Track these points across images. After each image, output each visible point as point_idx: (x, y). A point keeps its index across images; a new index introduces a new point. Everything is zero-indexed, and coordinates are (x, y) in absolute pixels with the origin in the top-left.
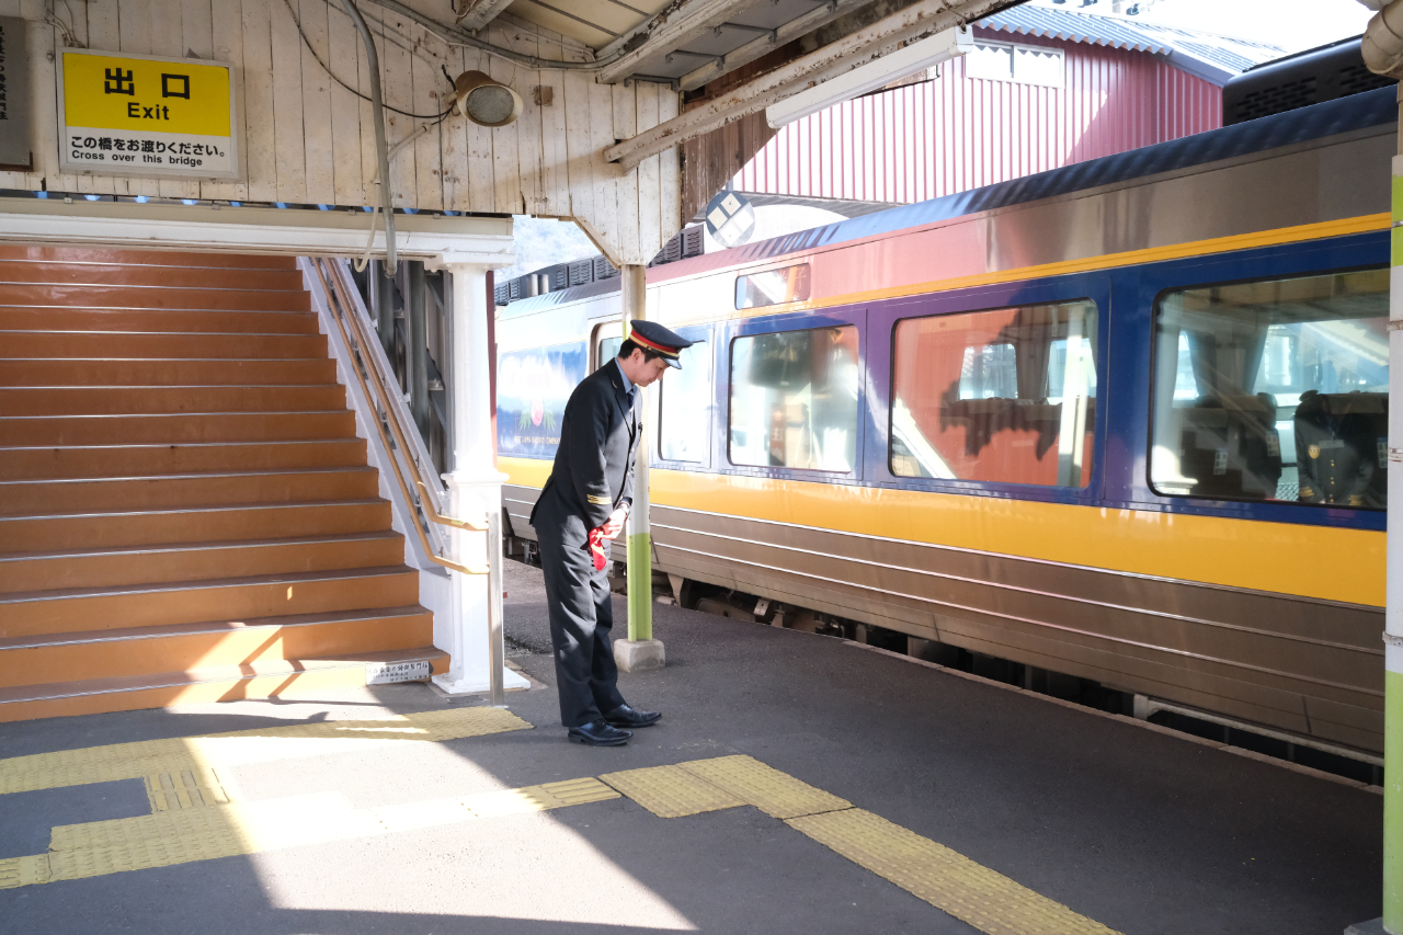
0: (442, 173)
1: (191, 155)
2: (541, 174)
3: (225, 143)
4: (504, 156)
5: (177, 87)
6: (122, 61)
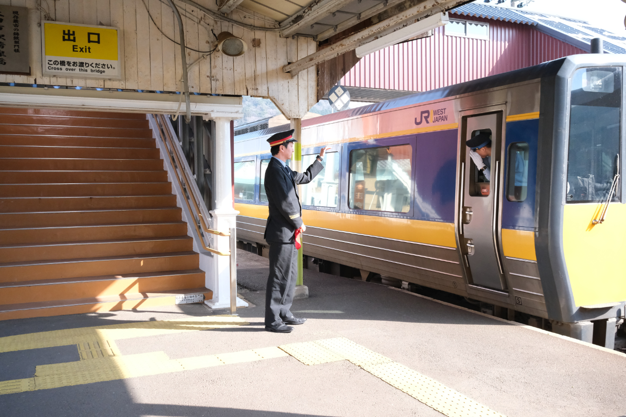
0: (211, 77)
1: (100, 68)
2: (255, 78)
3: (116, 63)
4: (239, 69)
5: (95, 38)
6: (71, 27)
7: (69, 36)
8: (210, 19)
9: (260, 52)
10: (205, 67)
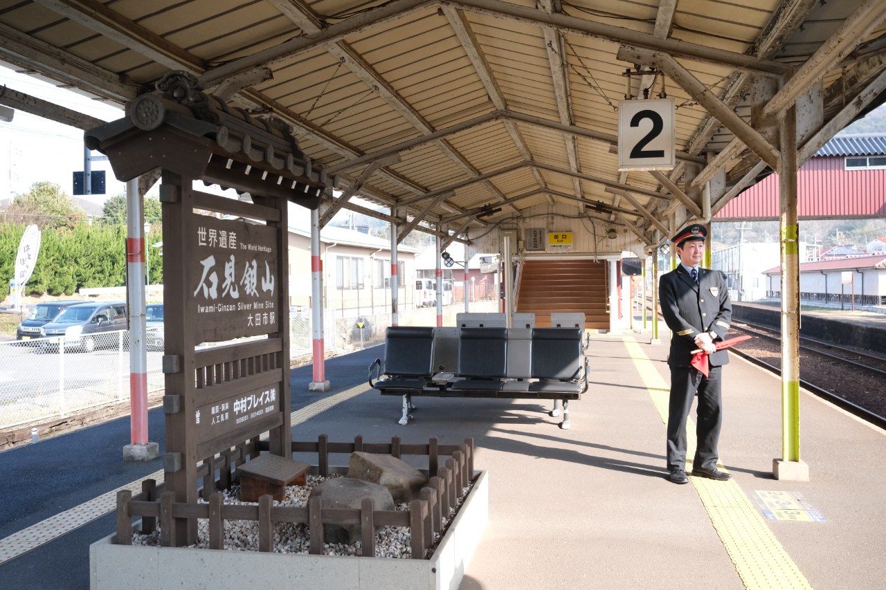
0: (607, 246)
1: (566, 247)
2: (625, 244)
3: (571, 245)
4: (618, 242)
5: (565, 237)
6: (557, 234)
7: (556, 237)
8: (607, 224)
9: (627, 234)
10: (605, 242)
